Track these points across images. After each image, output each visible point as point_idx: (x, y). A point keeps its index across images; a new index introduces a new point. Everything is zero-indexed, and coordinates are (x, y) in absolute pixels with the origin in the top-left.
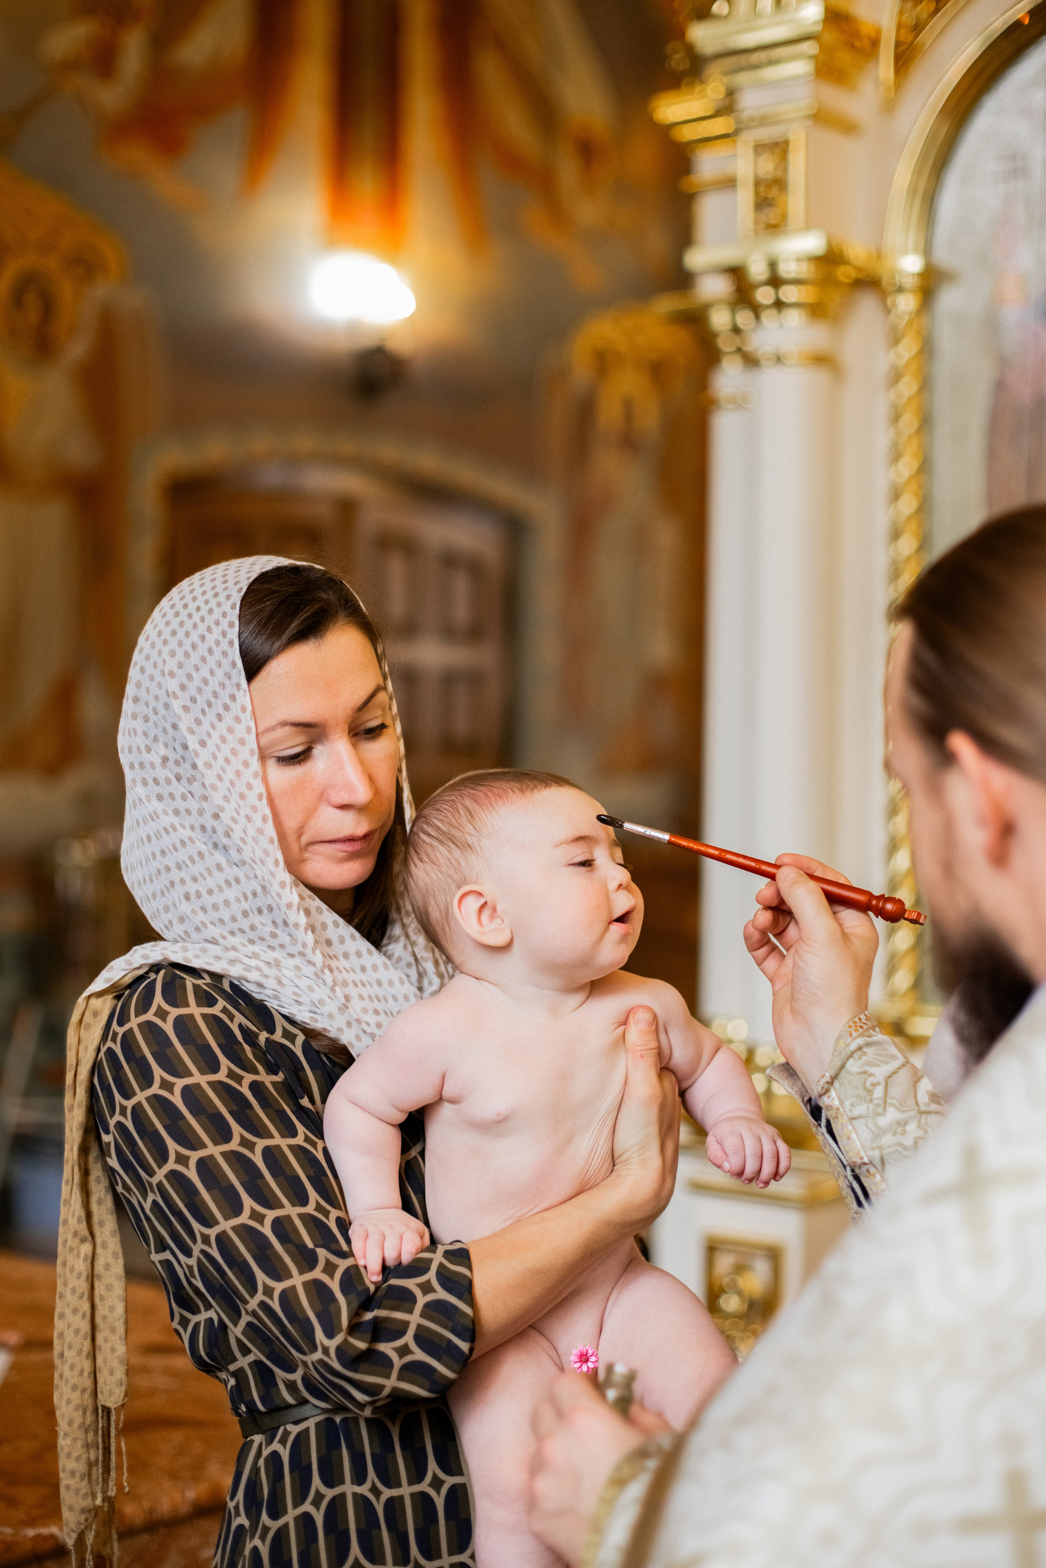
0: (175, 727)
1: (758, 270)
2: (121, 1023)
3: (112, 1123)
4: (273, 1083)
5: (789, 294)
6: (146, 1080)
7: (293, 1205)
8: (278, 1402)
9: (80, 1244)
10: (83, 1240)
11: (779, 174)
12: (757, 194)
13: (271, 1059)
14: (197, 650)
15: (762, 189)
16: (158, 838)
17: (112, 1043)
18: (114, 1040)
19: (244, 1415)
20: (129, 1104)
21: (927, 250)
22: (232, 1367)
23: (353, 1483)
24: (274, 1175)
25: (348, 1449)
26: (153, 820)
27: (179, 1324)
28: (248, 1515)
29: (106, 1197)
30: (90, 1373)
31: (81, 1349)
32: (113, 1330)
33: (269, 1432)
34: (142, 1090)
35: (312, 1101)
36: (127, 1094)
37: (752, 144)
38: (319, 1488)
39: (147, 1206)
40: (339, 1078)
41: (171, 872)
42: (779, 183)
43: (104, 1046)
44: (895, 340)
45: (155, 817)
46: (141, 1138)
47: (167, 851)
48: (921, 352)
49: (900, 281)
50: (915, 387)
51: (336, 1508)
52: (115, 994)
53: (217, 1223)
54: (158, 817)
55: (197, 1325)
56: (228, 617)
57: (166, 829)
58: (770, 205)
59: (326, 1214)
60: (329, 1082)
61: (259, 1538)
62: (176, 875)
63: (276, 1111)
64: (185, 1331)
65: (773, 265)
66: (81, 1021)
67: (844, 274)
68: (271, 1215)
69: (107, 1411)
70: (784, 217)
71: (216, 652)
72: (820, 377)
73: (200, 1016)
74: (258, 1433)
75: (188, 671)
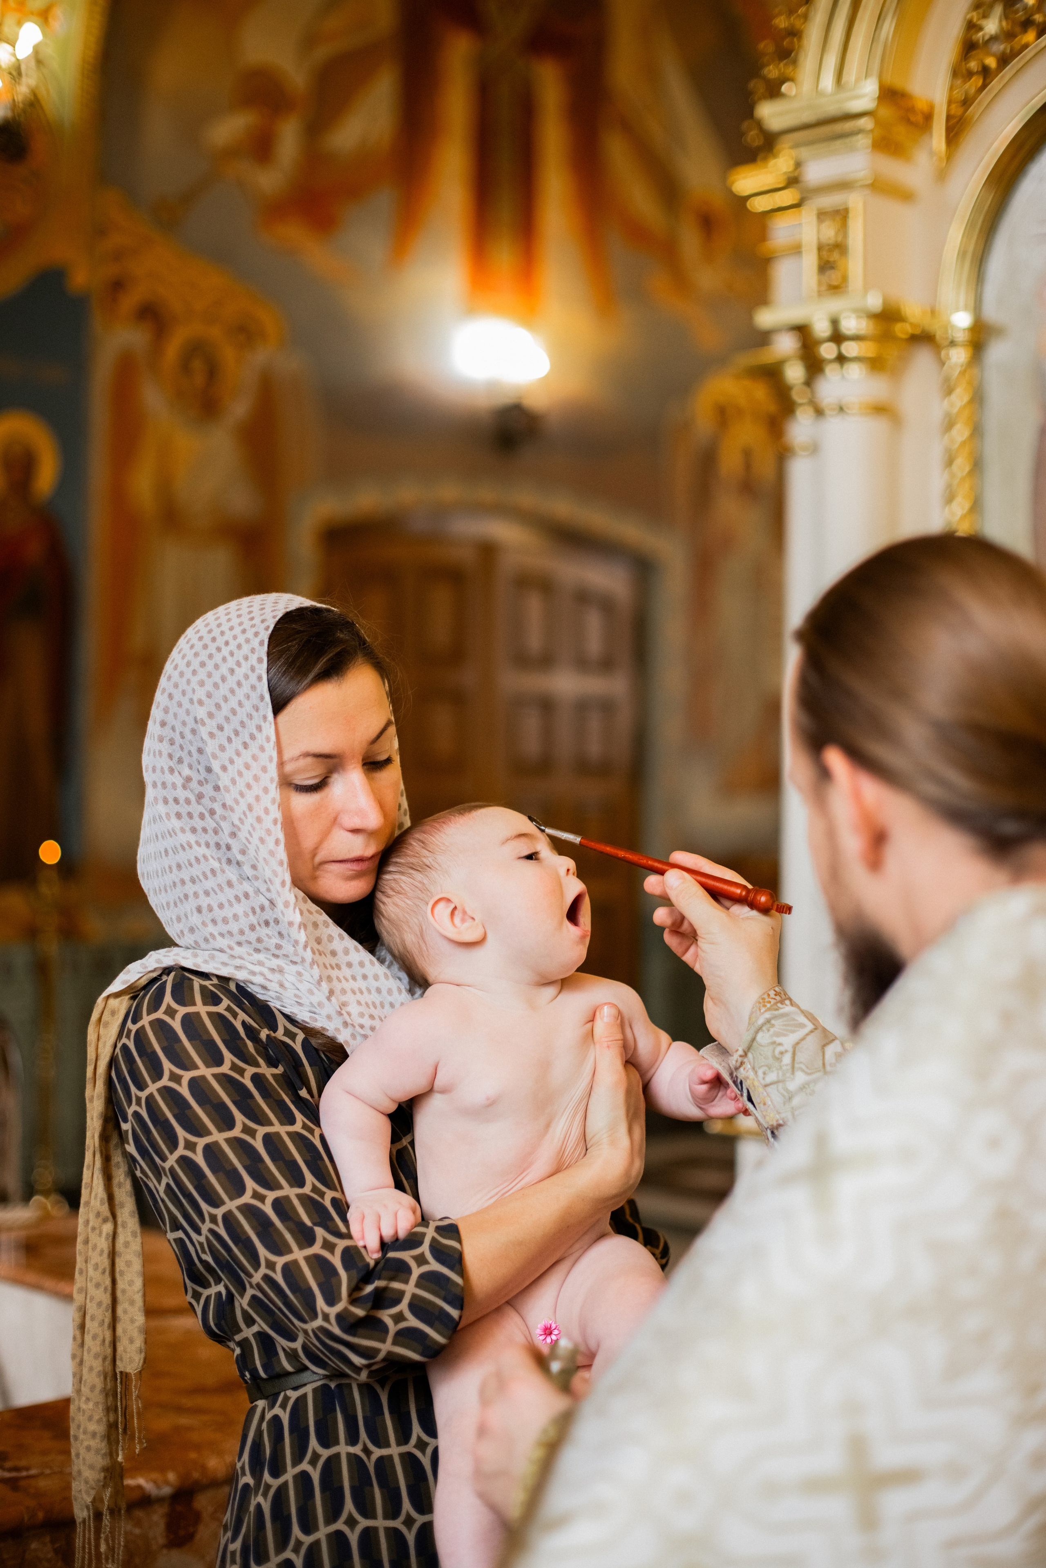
0: (200, 751)
1: (821, 328)
2: (134, 1022)
3: (130, 1112)
4: (274, 1075)
5: (851, 349)
6: (157, 1072)
7: (292, 1186)
8: (278, 1370)
9: (103, 1224)
10: (105, 1220)
11: (839, 239)
12: (820, 258)
13: (272, 1054)
14: (226, 683)
15: (824, 253)
16: (174, 853)
17: (126, 1039)
18: (128, 1037)
19: (249, 1381)
20: (143, 1095)
21: (977, 308)
22: (238, 1338)
23: (347, 1444)
24: (273, 1160)
25: (342, 1413)
26: (171, 836)
27: (192, 1297)
28: (253, 1473)
29: (125, 1181)
30: (110, 1342)
31: (103, 1321)
32: (132, 1303)
33: (271, 1398)
34: (154, 1082)
35: (310, 1092)
36: (141, 1087)
37: (815, 212)
38: (315, 1449)
39: (162, 1188)
40: (334, 1072)
41: (186, 886)
42: (840, 247)
43: (119, 1042)
44: (949, 390)
45: (173, 834)
46: (155, 1126)
47: (183, 865)
48: (972, 401)
49: (952, 336)
50: (966, 433)
51: (331, 1467)
52: (131, 995)
53: (223, 1203)
54: (175, 834)
55: (208, 1298)
56: (256, 653)
57: (182, 846)
58: (832, 268)
59: (322, 1195)
60: (325, 1076)
61: (261, 1495)
62: (190, 889)
63: (276, 1101)
64: (198, 1303)
65: (835, 322)
66: (100, 1019)
67: (901, 330)
68: (271, 1196)
69: (125, 1376)
70: (845, 278)
71: (245, 685)
72: (879, 426)
73: (206, 1014)
74: (261, 1399)
75: (217, 701)
